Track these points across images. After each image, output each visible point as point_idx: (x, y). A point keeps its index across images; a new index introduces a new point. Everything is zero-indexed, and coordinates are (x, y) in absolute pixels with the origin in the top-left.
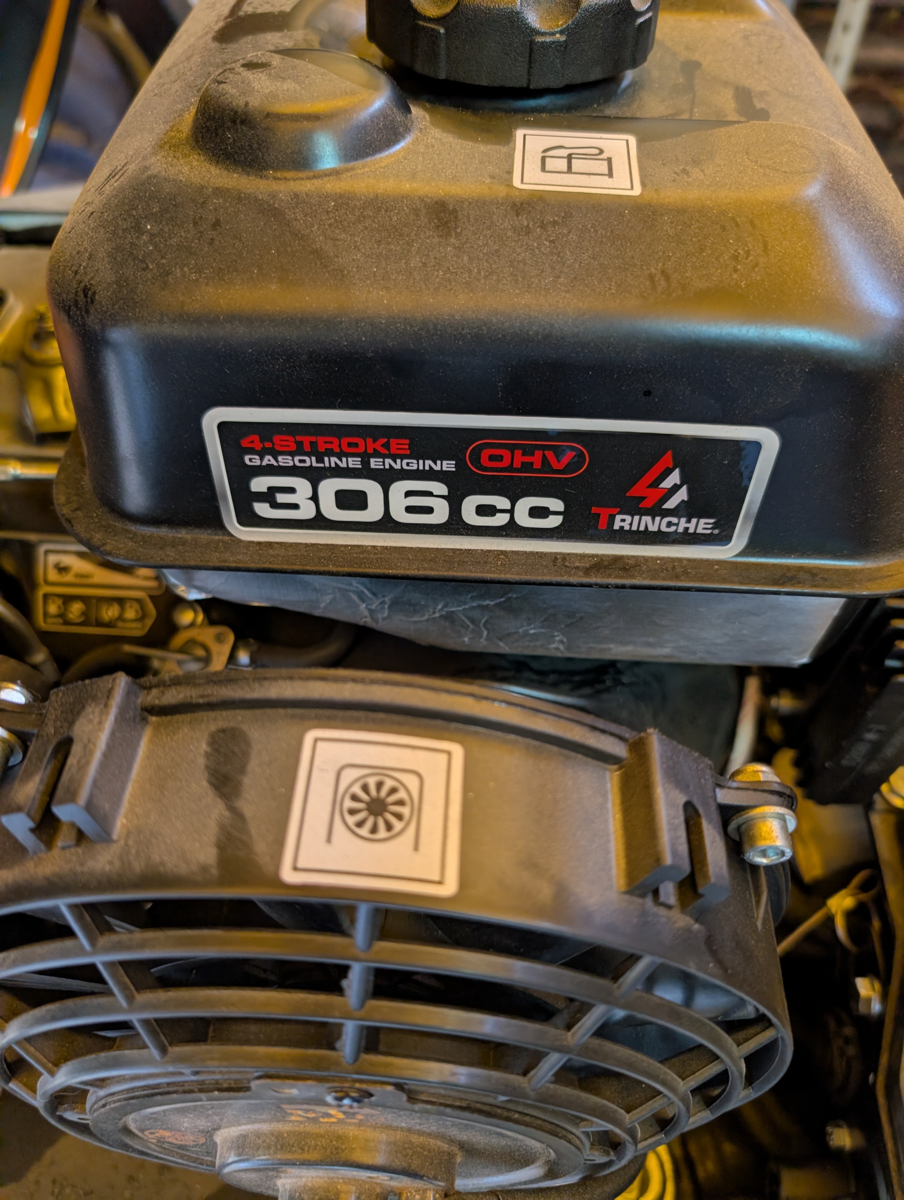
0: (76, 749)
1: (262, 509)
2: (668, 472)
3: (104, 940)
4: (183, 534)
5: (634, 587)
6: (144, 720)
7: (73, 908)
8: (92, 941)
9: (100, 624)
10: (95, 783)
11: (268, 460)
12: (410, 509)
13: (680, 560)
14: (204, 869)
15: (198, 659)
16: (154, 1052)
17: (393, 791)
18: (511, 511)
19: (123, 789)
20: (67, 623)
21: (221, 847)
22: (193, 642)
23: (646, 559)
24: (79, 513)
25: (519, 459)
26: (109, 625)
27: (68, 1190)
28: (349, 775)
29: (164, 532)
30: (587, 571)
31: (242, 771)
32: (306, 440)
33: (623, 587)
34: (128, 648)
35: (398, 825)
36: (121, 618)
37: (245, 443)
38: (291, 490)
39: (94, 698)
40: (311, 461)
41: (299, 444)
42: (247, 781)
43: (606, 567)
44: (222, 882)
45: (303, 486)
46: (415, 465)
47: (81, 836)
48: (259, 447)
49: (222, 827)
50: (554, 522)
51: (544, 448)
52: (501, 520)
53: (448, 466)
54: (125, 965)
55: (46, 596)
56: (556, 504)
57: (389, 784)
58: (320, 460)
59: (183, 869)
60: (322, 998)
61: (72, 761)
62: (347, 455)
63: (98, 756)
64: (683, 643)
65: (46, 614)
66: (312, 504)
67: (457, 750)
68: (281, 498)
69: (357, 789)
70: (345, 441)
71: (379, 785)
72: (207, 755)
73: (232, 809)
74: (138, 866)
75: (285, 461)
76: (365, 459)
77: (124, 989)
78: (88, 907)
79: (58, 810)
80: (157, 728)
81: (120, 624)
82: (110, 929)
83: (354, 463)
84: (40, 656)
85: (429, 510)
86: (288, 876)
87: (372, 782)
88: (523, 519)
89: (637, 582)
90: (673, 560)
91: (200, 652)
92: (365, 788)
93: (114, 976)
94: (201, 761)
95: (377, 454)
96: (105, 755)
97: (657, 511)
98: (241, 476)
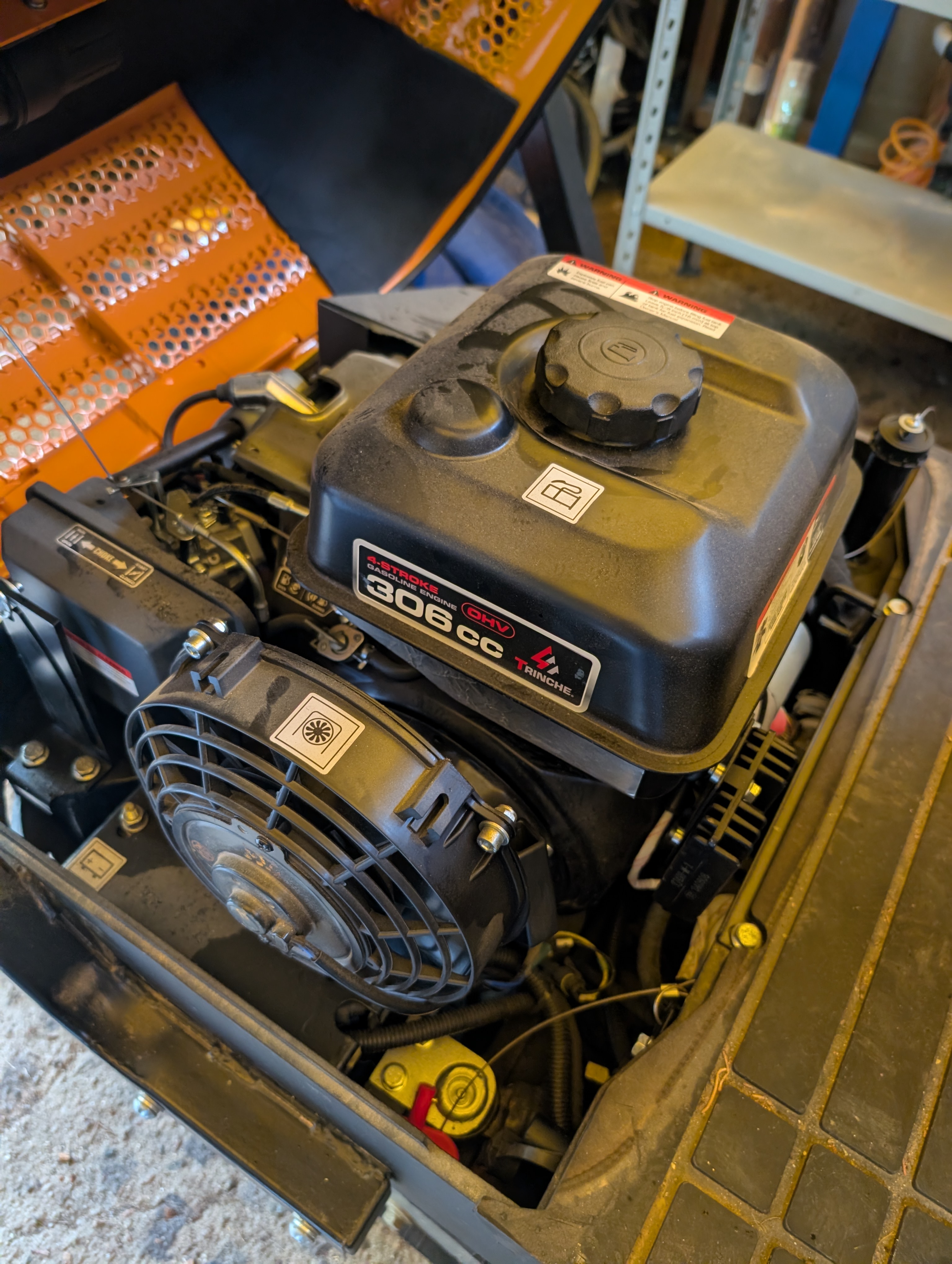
0: (228, 659)
1: (370, 589)
2: (549, 656)
3: (205, 734)
4: (334, 584)
5: (522, 704)
6: (259, 660)
7: (200, 715)
8: (201, 733)
9: (304, 600)
10: (227, 674)
11: (377, 569)
12: (434, 619)
13: (553, 702)
14: (247, 722)
15: (340, 644)
16: (204, 789)
17: (328, 729)
18: (479, 641)
19: (237, 681)
20: (288, 592)
21: (257, 718)
22: (343, 633)
23: (537, 694)
24: (296, 552)
25: (485, 619)
26: (309, 603)
27: (150, 895)
28: (316, 715)
29: (326, 579)
30: (504, 686)
31: (280, 696)
32: (395, 569)
33: (517, 702)
34: (307, 622)
35: (321, 741)
36: (315, 602)
37: (369, 558)
38: (384, 587)
39: (244, 643)
40: (395, 578)
41: (392, 569)
42: (279, 699)
43: (516, 689)
44: (250, 730)
45: (390, 588)
46: (439, 600)
47: (214, 692)
48: (374, 562)
49: (261, 711)
50: (498, 655)
51: (496, 619)
52: (474, 643)
53: (453, 607)
54: (208, 746)
55: (284, 572)
56: (500, 647)
57: (328, 725)
58: (399, 579)
59: (240, 719)
60: (268, 795)
61: (224, 662)
62: (411, 583)
63: (233, 665)
64: (566, 752)
65: (279, 582)
66: (392, 597)
67: (362, 727)
68: (379, 588)
69: (315, 722)
70: (411, 576)
71: (324, 724)
72: (273, 684)
73: (268, 707)
74: (226, 711)
75: (384, 573)
76: (419, 587)
77: (204, 757)
78: (205, 718)
79: (210, 678)
80: (262, 665)
81: (314, 605)
82: (209, 732)
83: (413, 587)
84: (262, 606)
85: (443, 623)
86: (272, 739)
87: (322, 722)
88: (484, 647)
89: (525, 702)
90: (550, 700)
91: (343, 641)
92: (318, 723)
93: (203, 750)
94: (269, 685)
95: (424, 588)
96: (236, 666)
97: (544, 672)
98: (365, 571)
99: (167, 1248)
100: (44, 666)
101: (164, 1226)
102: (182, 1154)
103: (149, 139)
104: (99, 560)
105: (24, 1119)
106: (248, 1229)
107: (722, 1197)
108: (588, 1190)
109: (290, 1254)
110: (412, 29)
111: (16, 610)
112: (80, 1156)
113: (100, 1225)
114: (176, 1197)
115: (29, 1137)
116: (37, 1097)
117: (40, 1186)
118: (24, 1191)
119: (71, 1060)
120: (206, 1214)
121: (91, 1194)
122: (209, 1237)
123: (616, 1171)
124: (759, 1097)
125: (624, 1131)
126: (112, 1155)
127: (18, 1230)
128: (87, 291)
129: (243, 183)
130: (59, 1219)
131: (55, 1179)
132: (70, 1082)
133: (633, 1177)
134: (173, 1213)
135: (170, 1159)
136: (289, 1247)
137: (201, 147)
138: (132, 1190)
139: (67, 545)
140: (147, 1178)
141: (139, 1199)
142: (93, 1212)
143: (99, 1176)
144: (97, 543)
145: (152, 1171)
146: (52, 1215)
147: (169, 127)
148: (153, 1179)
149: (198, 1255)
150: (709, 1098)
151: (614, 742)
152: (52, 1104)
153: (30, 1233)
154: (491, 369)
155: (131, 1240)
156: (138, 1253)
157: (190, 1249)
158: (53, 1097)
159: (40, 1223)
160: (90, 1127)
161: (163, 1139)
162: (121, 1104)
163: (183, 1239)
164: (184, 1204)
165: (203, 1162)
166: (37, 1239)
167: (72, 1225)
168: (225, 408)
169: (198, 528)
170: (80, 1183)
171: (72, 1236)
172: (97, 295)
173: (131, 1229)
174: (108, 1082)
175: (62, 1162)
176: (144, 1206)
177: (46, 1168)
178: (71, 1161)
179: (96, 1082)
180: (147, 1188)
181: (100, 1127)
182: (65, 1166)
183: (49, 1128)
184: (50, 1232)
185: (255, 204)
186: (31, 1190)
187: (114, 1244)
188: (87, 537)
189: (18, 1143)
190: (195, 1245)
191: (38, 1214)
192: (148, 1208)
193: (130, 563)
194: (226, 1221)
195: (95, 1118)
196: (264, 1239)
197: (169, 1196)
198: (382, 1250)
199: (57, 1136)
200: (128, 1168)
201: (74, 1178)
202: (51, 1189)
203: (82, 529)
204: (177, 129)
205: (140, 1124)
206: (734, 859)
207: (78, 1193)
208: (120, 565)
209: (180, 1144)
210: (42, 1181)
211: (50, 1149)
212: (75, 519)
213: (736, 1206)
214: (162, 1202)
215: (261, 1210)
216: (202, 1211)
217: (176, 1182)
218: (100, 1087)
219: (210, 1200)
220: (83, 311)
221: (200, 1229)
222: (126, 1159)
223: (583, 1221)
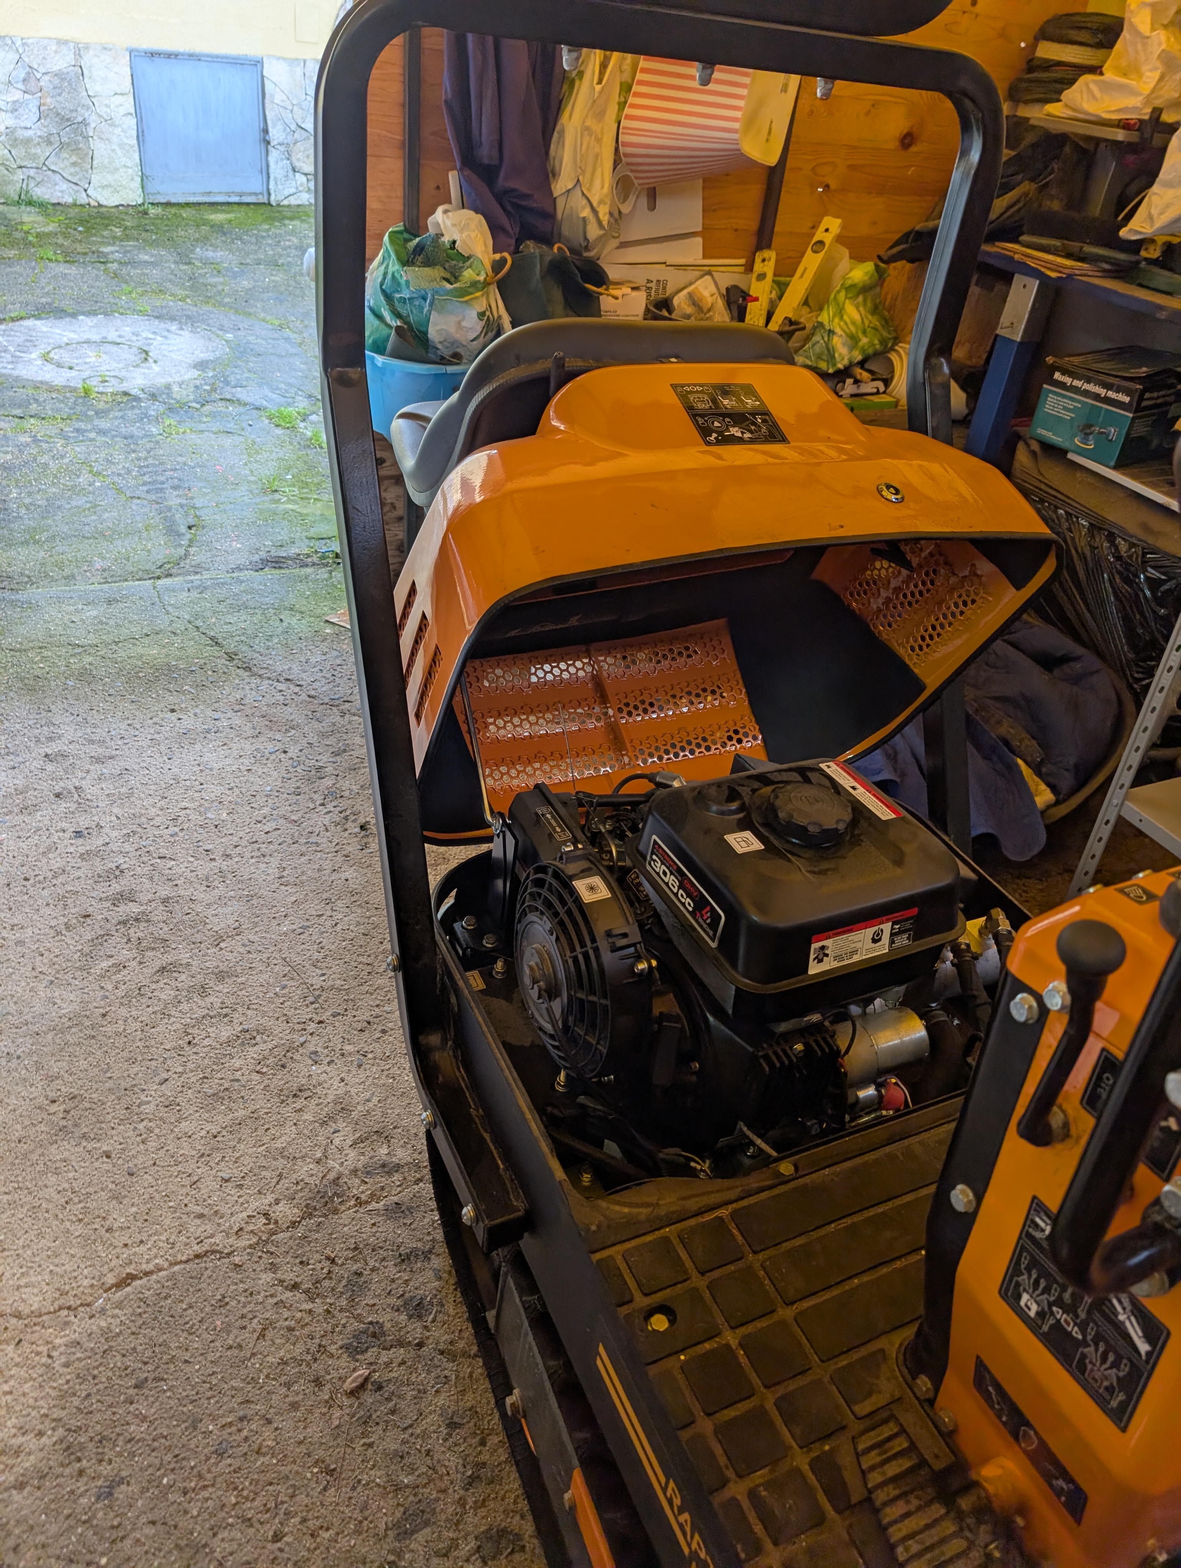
1: (652, 863)
2: (709, 914)
3: (551, 879)
8: (550, 877)
10: (571, 857)
11: (657, 853)
12: (672, 884)
14: (567, 874)
16: (540, 903)
17: (596, 888)
18: (686, 900)
21: (573, 877)
25: (691, 889)
28: (594, 883)
30: (686, 922)
32: (663, 853)
35: (591, 892)
37: (655, 846)
38: (657, 863)
40: (662, 859)
42: (585, 873)
44: (569, 880)
45: (659, 864)
46: (675, 873)
47: (562, 862)
48: (657, 849)
49: (577, 874)
50: (691, 908)
51: (695, 890)
52: (683, 901)
53: (680, 878)
54: (550, 884)
56: (693, 905)
58: (664, 860)
60: (562, 908)
62: (667, 862)
63: (575, 855)
66: (659, 869)
68: (655, 863)
70: (668, 858)
71: (595, 886)
72: (585, 868)
73: (580, 874)
75: (659, 855)
76: (670, 865)
78: (554, 873)
82: (553, 878)
83: (668, 865)
85: (674, 887)
86: (573, 883)
88: (687, 903)
93: (548, 885)
94: (583, 868)
97: (704, 921)
98: (653, 853)
99: (358, 1353)
100: (499, 883)
101: (364, 1338)
102: (400, 1302)
103: (696, 644)
104: (550, 824)
105: (320, 1219)
106: (413, 1378)
107: (684, 1255)
108: (617, 1208)
109: (430, 1413)
110: (876, 627)
111: (504, 832)
112: (340, 1262)
113: (328, 1311)
114: (382, 1326)
115: (318, 1232)
116: (336, 1211)
117: (308, 1264)
118: (298, 1261)
119: (367, 1203)
120: (393, 1350)
121: (333, 1289)
122: (387, 1364)
123: (635, 1210)
124: (735, 1232)
125: (653, 1200)
126: (359, 1274)
127: (281, 1281)
128: (620, 710)
129: (741, 682)
130: (306, 1292)
131: (318, 1266)
132: (359, 1215)
133: (643, 1218)
134: (374, 1335)
135: (392, 1300)
136: (432, 1408)
137: (725, 655)
138: (357, 1304)
139: (540, 812)
140: (371, 1302)
141: (359, 1311)
142: (328, 1300)
143: (344, 1282)
144: (553, 817)
145: (376, 1301)
146: (304, 1286)
147: (711, 640)
148: (374, 1305)
149: (374, 1371)
150: (708, 1217)
151: (722, 964)
152: (341, 1221)
153: (286, 1288)
154: (754, 791)
155: (340, 1333)
156: (340, 1343)
157: (371, 1364)
158: (345, 1218)
159: (295, 1286)
160: (356, 1249)
161: (394, 1286)
162: (381, 1248)
163: (370, 1355)
164: (384, 1334)
165: (410, 1317)
166: (289, 1294)
167: (312, 1300)
168: (652, 786)
169: (601, 827)
170: (331, 1278)
171: (310, 1306)
172: (624, 714)
173: (344, 1326)
174: (380, 1230)
175: (328, 1258)
176: (359, 1318)
177: (317, 1256)
178: (333, 1261)
179: (374, 1224)
180: (367, 1308)
181: (360, 1253)
182: (328, 1263)
183: (331, 1234)
184: (298, 1295)
185: (743, 696)
186: (301, 1263)
187: (330, 1328)
188: (551, 813)
189: (310, 1231)
190: (376, 1364)
191: (298, 1280)
192: (361, 1322)
193: (563, 830)
194: (403, 1363)
195: (361, 1246)
196: (419, 1391)
197: (377, 1323)
198: (492, 1454)
199: (334, 1241)
200: (364, 1288)
201: (330, 1272)
202: (313, 1270)
203: (550, 809)
204: (715, 643)
205: (385, 1268)
206: (767, 1069)
207: (326, 1283)
208: (558, 829)
209: (402, 1295)
210: (311, 1262)
211: (327, 1245)
212: (550, 804)
213: (689, 1264)
214: (371, 1323)
215: (429, 1372)
216: (391, 1346)
217: (387, 1317)
218: (374, 1229)
219: (401, 1343)
220: (597, 709)
221: (384, 1357)
222: (365, 1282)
223: (605, 1216)
